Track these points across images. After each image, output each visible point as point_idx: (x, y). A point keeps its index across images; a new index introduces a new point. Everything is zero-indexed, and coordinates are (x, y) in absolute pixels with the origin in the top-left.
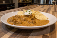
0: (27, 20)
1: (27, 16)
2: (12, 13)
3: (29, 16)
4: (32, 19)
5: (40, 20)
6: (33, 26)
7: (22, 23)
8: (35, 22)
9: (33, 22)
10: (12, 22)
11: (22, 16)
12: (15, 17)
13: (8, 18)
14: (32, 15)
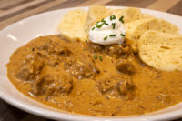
0: (98, 72)
1: (102, 48)
4: (123, 69)
5: (159, 73)
8: (131, 88)
14: (125, 43)
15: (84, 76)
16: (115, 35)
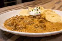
0: (34, 23)
1: (34, 17)
2: (11, 12)
3: (36, 16)
4: (41, 22)
5: (52, 23)
6: (42, 32)
7: (25, 28)
8: (45, 26)
9: (41, 27)
10: (11, 26)
11: (26, 16)
12: (15, 19)
13: (6, 19)
14: (41, 15)
15: (29, 24)
16: (38, 13)
